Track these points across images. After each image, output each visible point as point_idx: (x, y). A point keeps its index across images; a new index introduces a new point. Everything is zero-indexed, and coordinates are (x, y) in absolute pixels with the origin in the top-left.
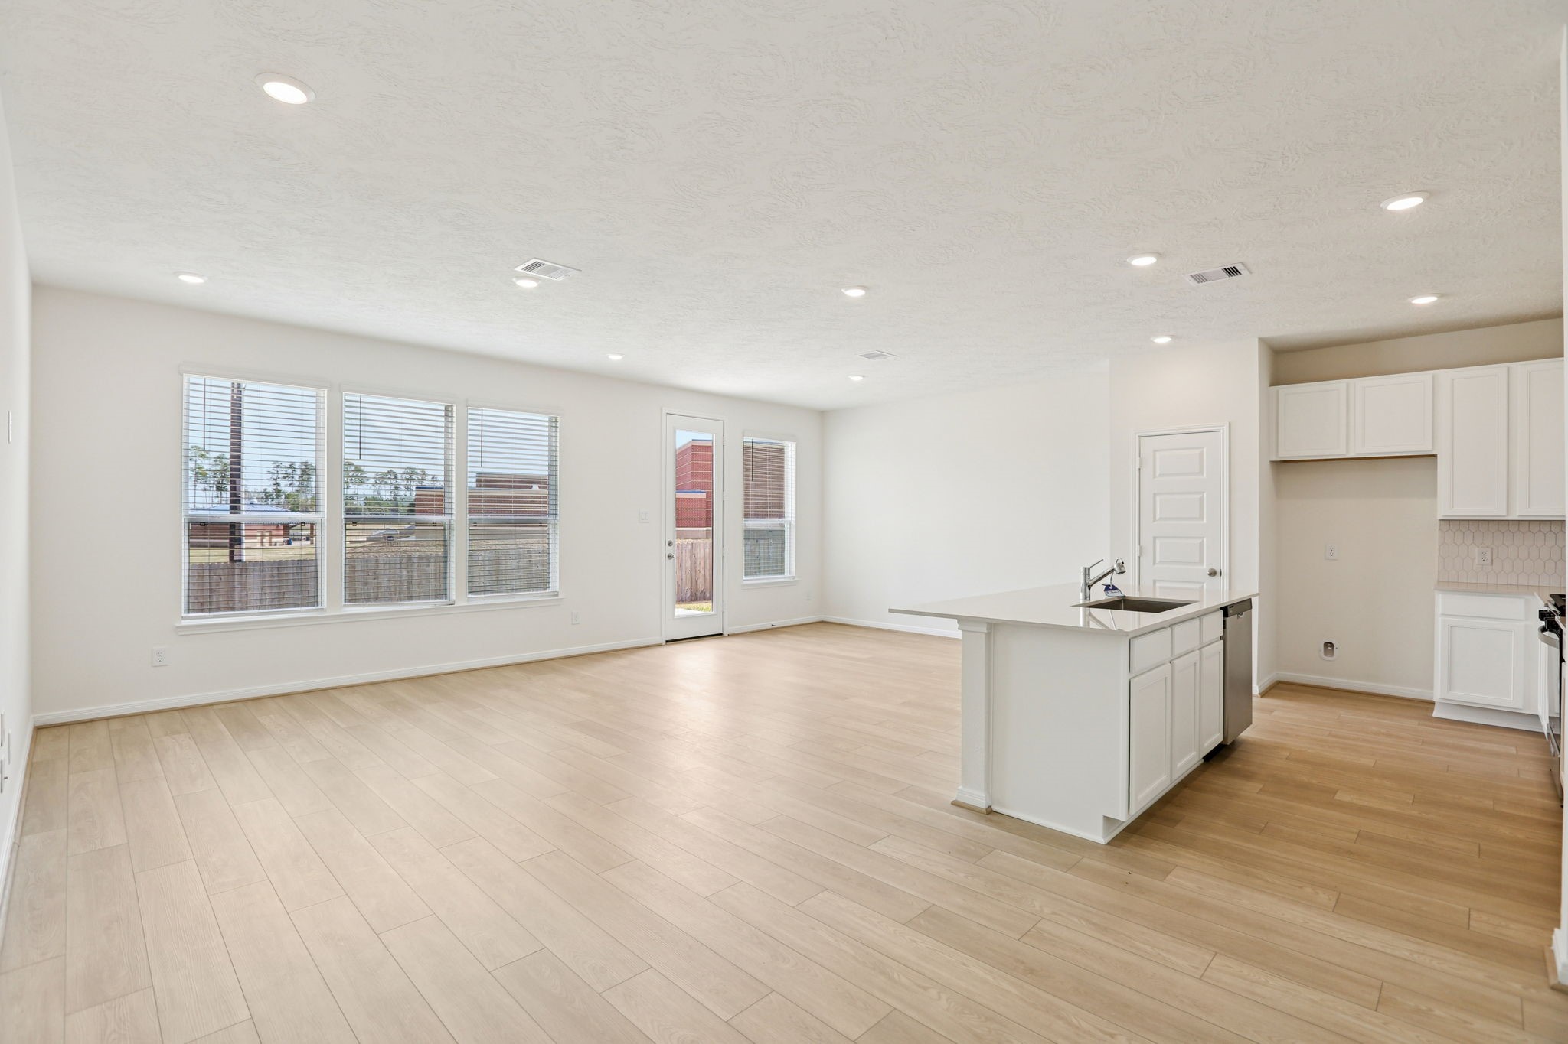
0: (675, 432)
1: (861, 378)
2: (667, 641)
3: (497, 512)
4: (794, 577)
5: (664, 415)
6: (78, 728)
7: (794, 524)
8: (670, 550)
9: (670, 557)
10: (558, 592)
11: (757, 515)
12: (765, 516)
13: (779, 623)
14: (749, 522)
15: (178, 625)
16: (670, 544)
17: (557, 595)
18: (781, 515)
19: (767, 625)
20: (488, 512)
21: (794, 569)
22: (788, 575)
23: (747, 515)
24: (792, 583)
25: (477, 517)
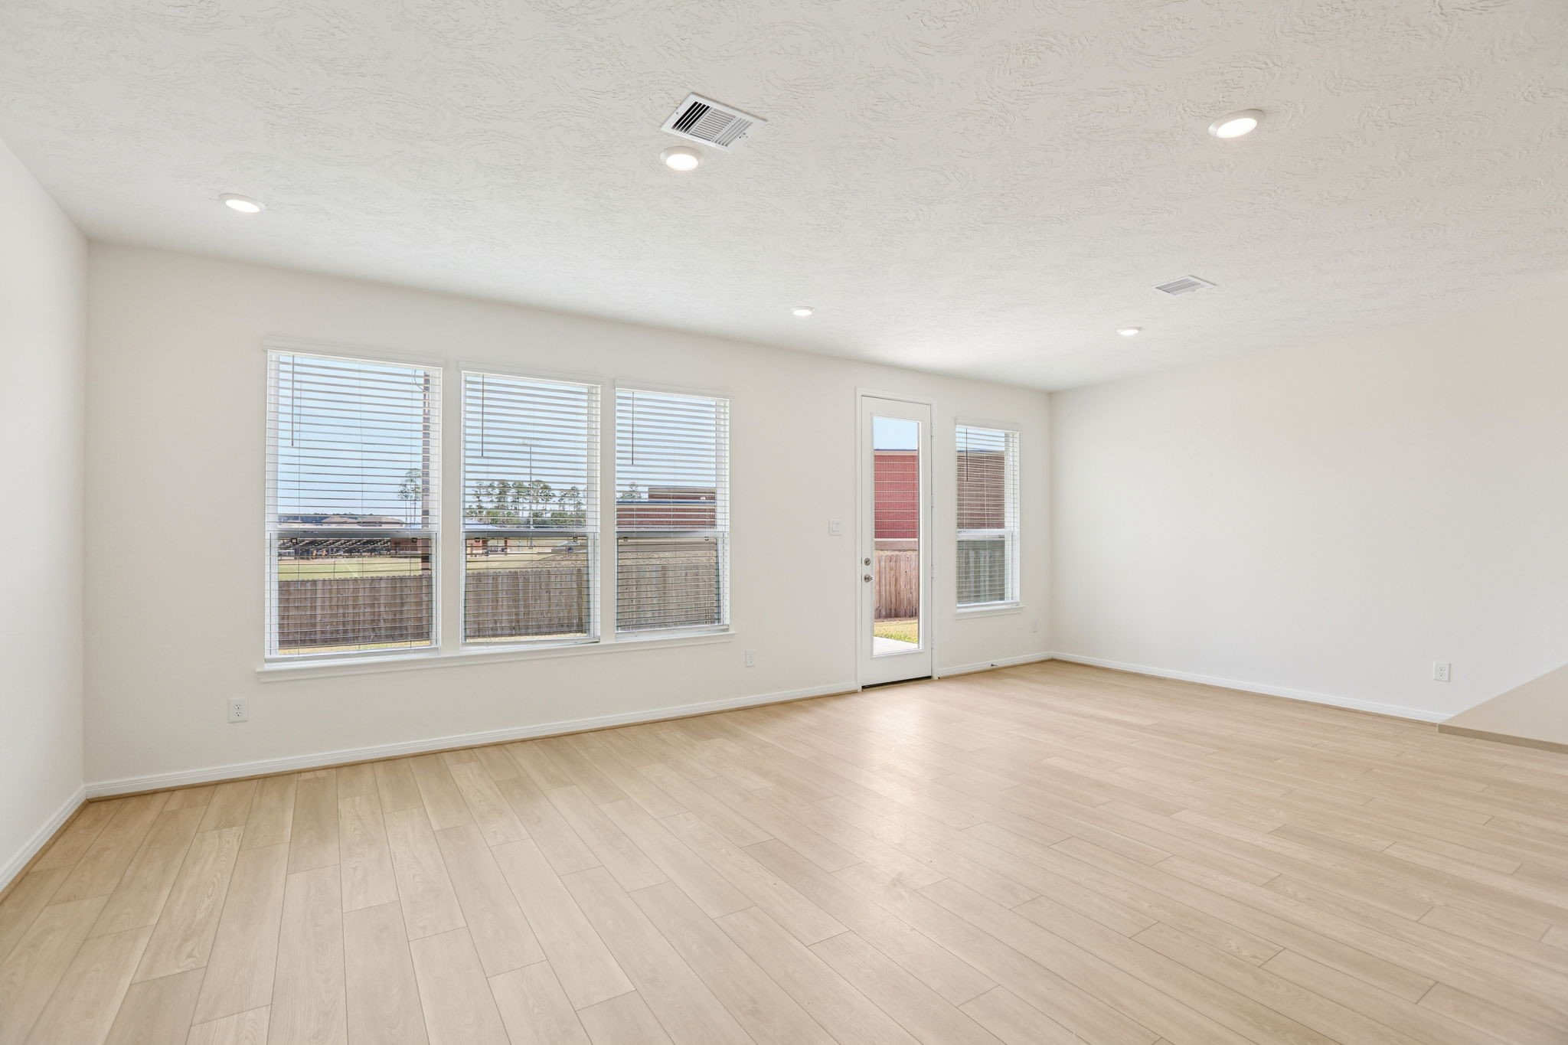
0: (872, 419)
1: (1137, 331)
2: (863, 687)
3: (653, 523)
4: (1017, 604)
5: (859, 397)
6: (134, 802)
7: (1017, 535)
8: (868, 570)
9: (867, 579)
10: (728, 626)
11: (972, 526)
12: (981, 526)
13: (1000, 662)
14: (964, 534)
15: (259, 670)
16: (867, 562)
17: (727, 630)
18: (1001, 525)
19: (985, 665)
20: (640, 523)
21: (1017, 593)
22: (1010, 601)
23: (960, 525)
24: (1016, 610)
25: (628, 530)
